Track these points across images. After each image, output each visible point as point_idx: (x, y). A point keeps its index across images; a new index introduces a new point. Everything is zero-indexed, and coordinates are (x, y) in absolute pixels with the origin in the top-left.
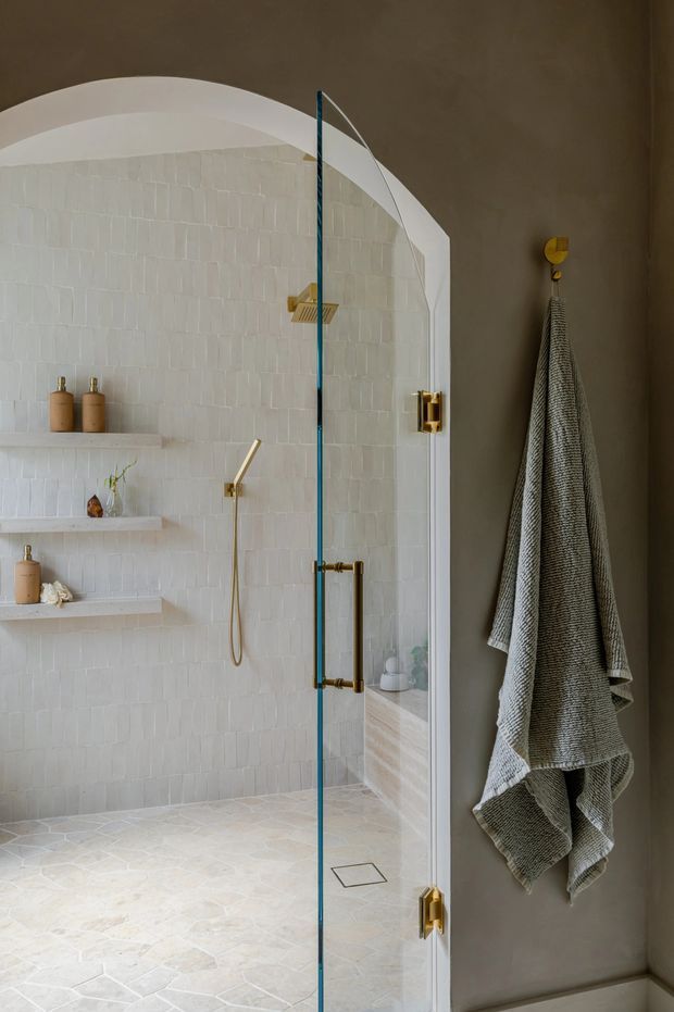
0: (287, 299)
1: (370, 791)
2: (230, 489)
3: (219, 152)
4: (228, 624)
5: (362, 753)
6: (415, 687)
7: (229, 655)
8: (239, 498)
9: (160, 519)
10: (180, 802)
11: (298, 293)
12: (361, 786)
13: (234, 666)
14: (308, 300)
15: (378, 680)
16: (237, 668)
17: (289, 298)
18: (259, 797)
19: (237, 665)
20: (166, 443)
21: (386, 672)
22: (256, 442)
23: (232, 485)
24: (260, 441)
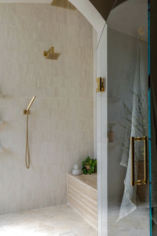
0: (43, 52)
1: (69, 206)
2: (25, 112)
3: (22, 4)
4: (25, 155)
5: (67, 194)
6: (83, 173)
7: (25, 165)
8: (28, 115)
9: (2, 121)
10: (9, 213)
11: (47, 50)
12: (67, 205)
13: (27, 168)
14: (51, 52)
15: (72, 172)
16: (28, 169)
17: (44, 52)
18: (35, 210)
19: (28, 168)
20: (4, 97)
21: (74, 169)
22: (34, 97)
23: (26, 111)
24: (35, 97)
